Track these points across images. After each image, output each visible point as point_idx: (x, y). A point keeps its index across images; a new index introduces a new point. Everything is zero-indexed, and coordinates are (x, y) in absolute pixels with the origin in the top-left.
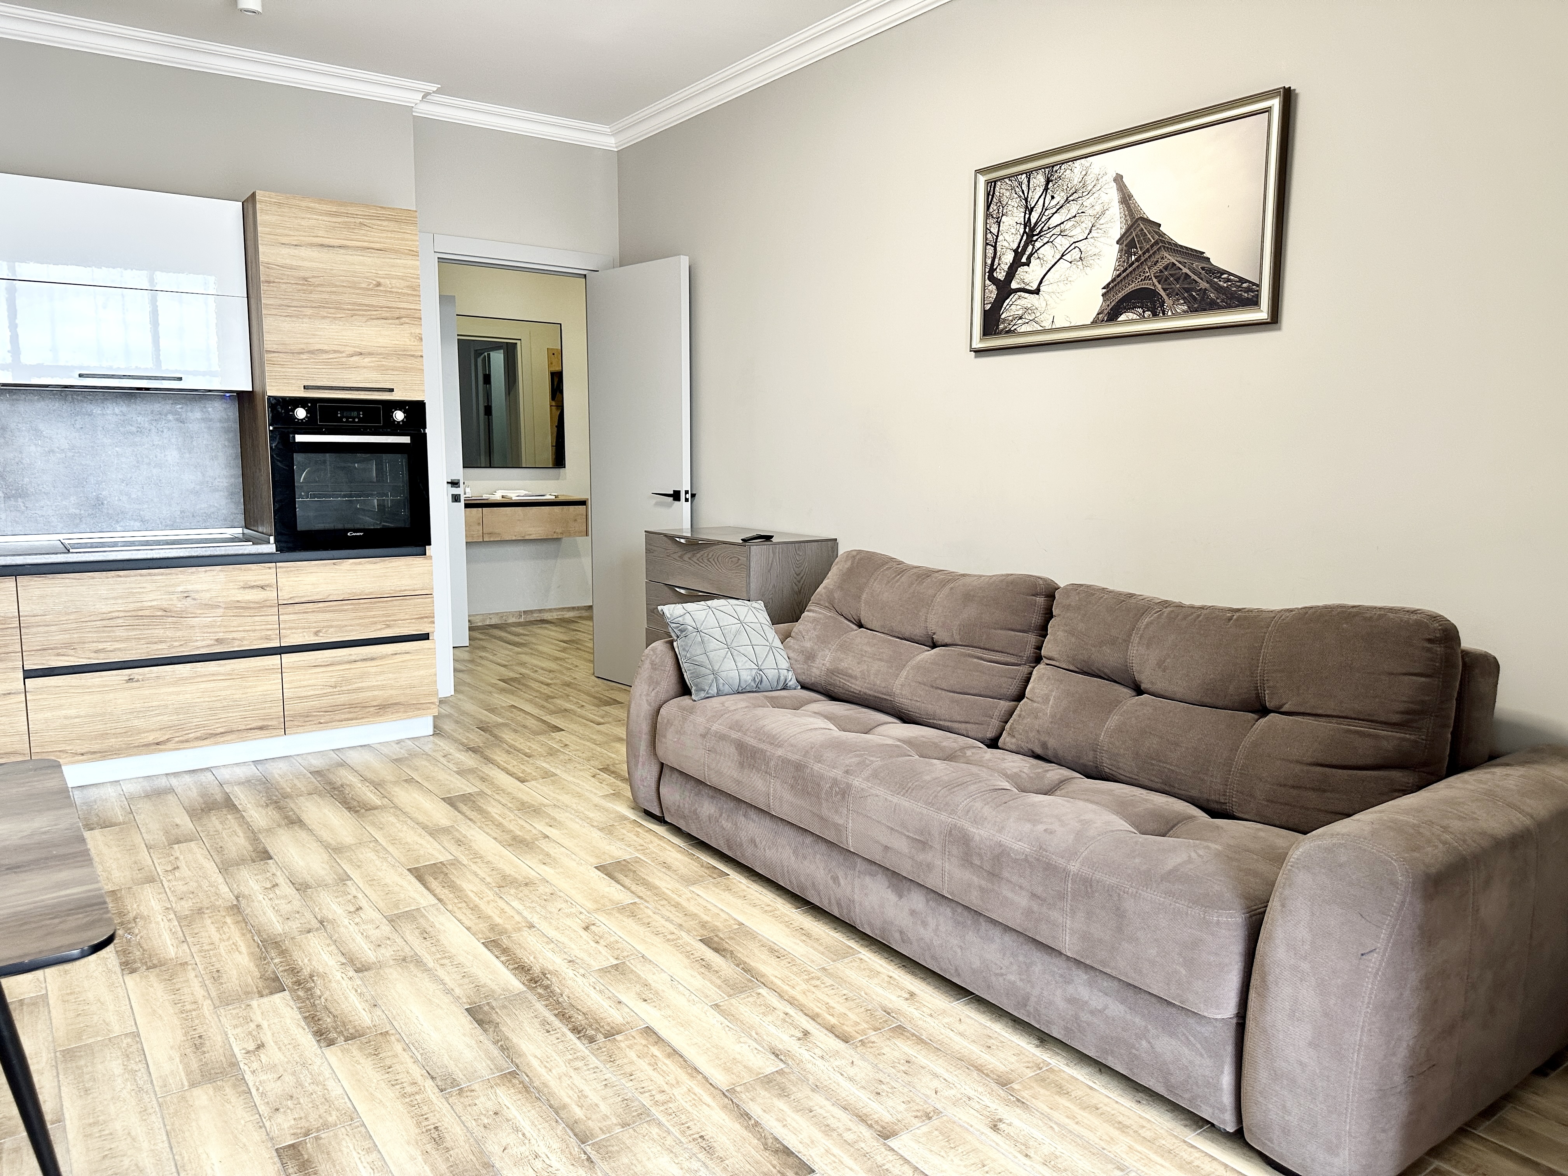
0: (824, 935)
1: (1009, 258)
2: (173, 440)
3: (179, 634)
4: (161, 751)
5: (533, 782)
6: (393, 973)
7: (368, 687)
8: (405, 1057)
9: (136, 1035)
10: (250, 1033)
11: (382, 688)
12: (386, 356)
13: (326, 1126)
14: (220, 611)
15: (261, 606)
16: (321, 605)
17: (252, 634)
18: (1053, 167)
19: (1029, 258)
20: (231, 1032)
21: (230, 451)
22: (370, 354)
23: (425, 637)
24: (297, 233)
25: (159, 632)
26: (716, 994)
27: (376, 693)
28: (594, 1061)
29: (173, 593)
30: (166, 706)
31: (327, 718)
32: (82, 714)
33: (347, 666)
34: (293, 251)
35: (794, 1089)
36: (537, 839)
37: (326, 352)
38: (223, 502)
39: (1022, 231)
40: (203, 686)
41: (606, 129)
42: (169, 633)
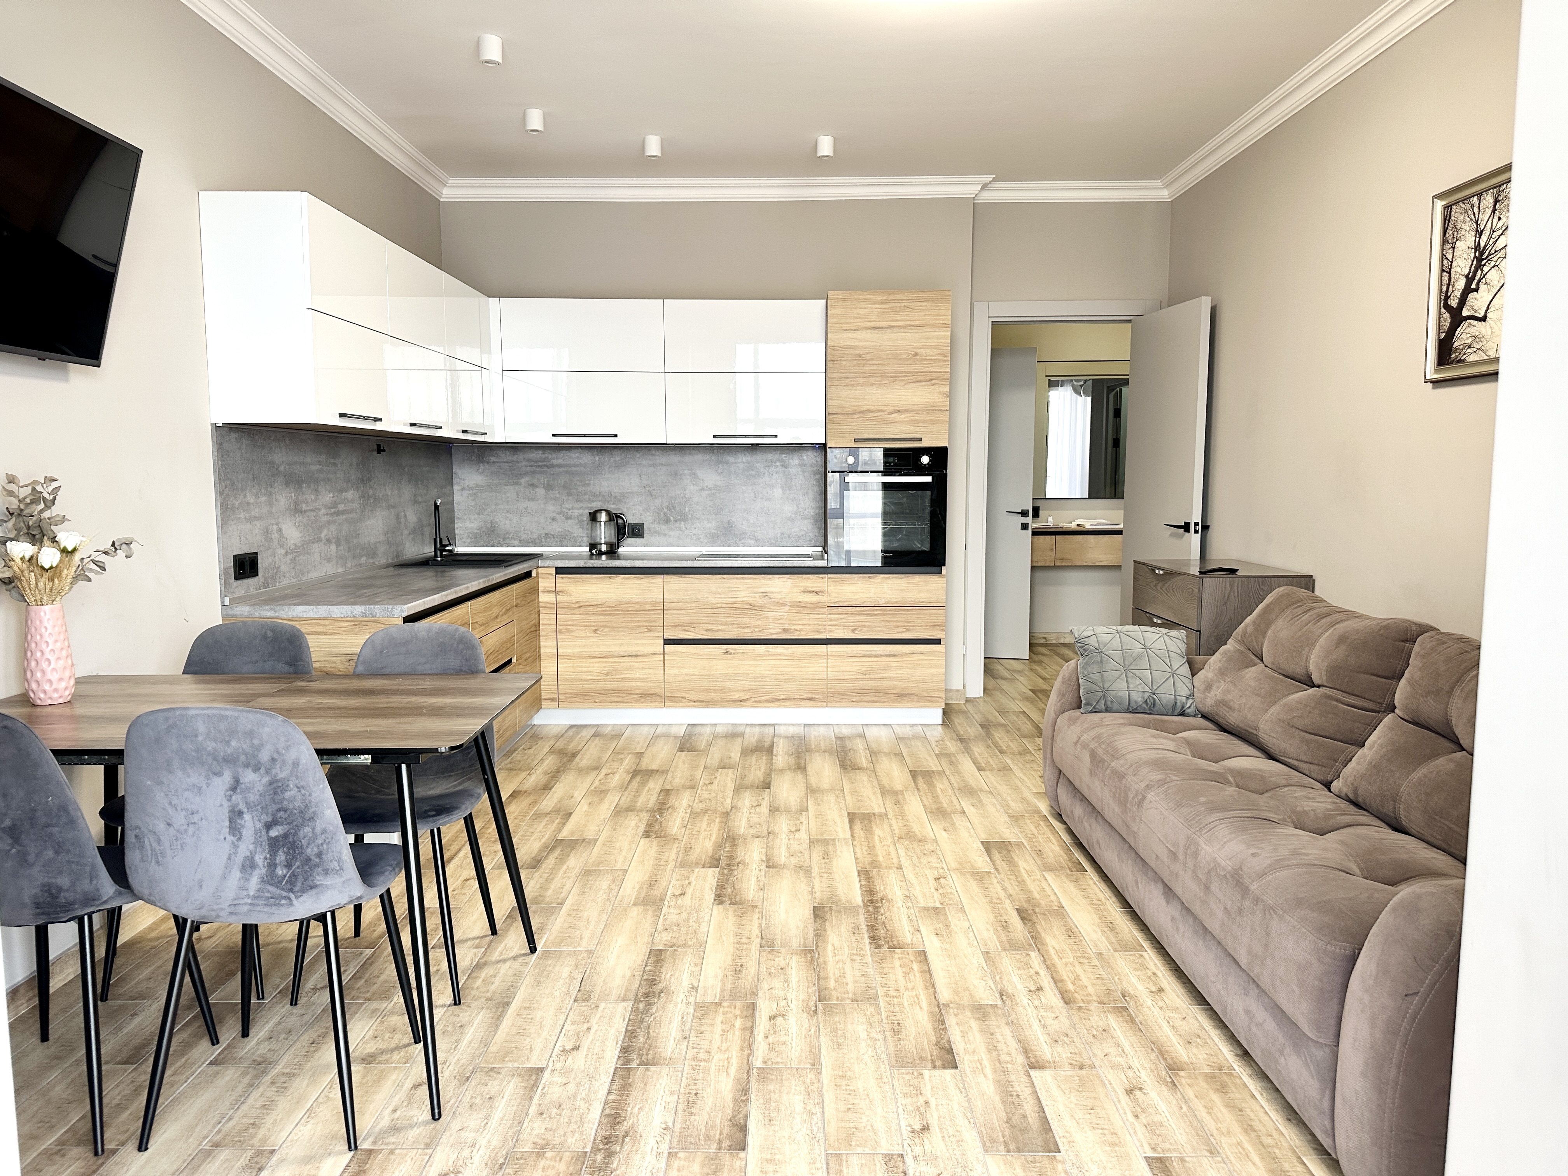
0: (1127, 930)
1: (1461, 284)
2: (779, 481)
3: (759, 622)
4: (743, 706)
5: (988, 773)
6: (787, 874)
7: (890, 678)
8: (756, 923)
9: (626, 871)
10: (683, 886)
11: (900, 679)
12: (917, 412)
13: (685, 945)
14: (787, 608)
15: (815, 606)
16: (858, 609)
17: (808, 628)
18: (1500, 186)
19: (1478, 284)
20: (673, 882)
21: (816, 489)
22: (906, 411)
23: (938, 642)
24: (856, 321)
25: (745, 620)
26: (994, 944)
27: (895, 683)
28: (869, 959)
29: (756, 593)
30: (748, 674)
31: (857, 698)
32: (696, 673)
33: (875, 659)
34: (852, 335)
35: (993, 1018)
36: (954, 813)
37: (872, 411)
38: (810, 527)
39: (1472, 255)
40: (772, 662)
41: (1158, 183)
42: (753, 622)
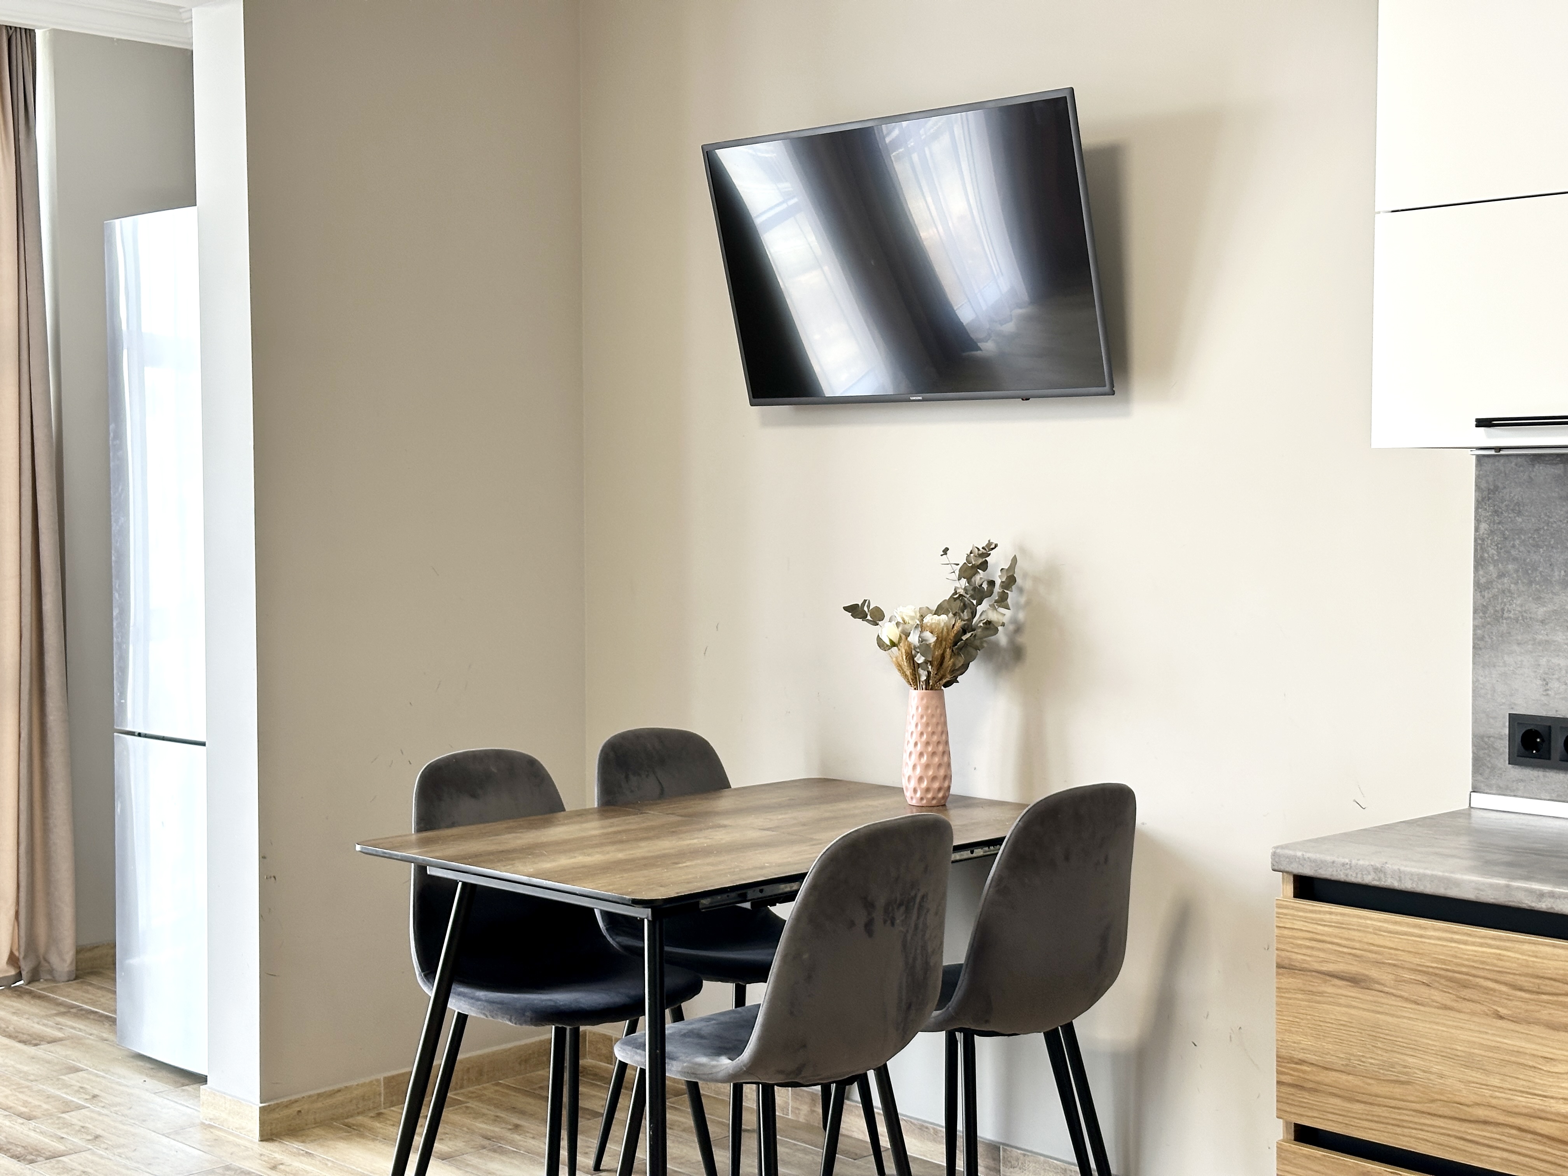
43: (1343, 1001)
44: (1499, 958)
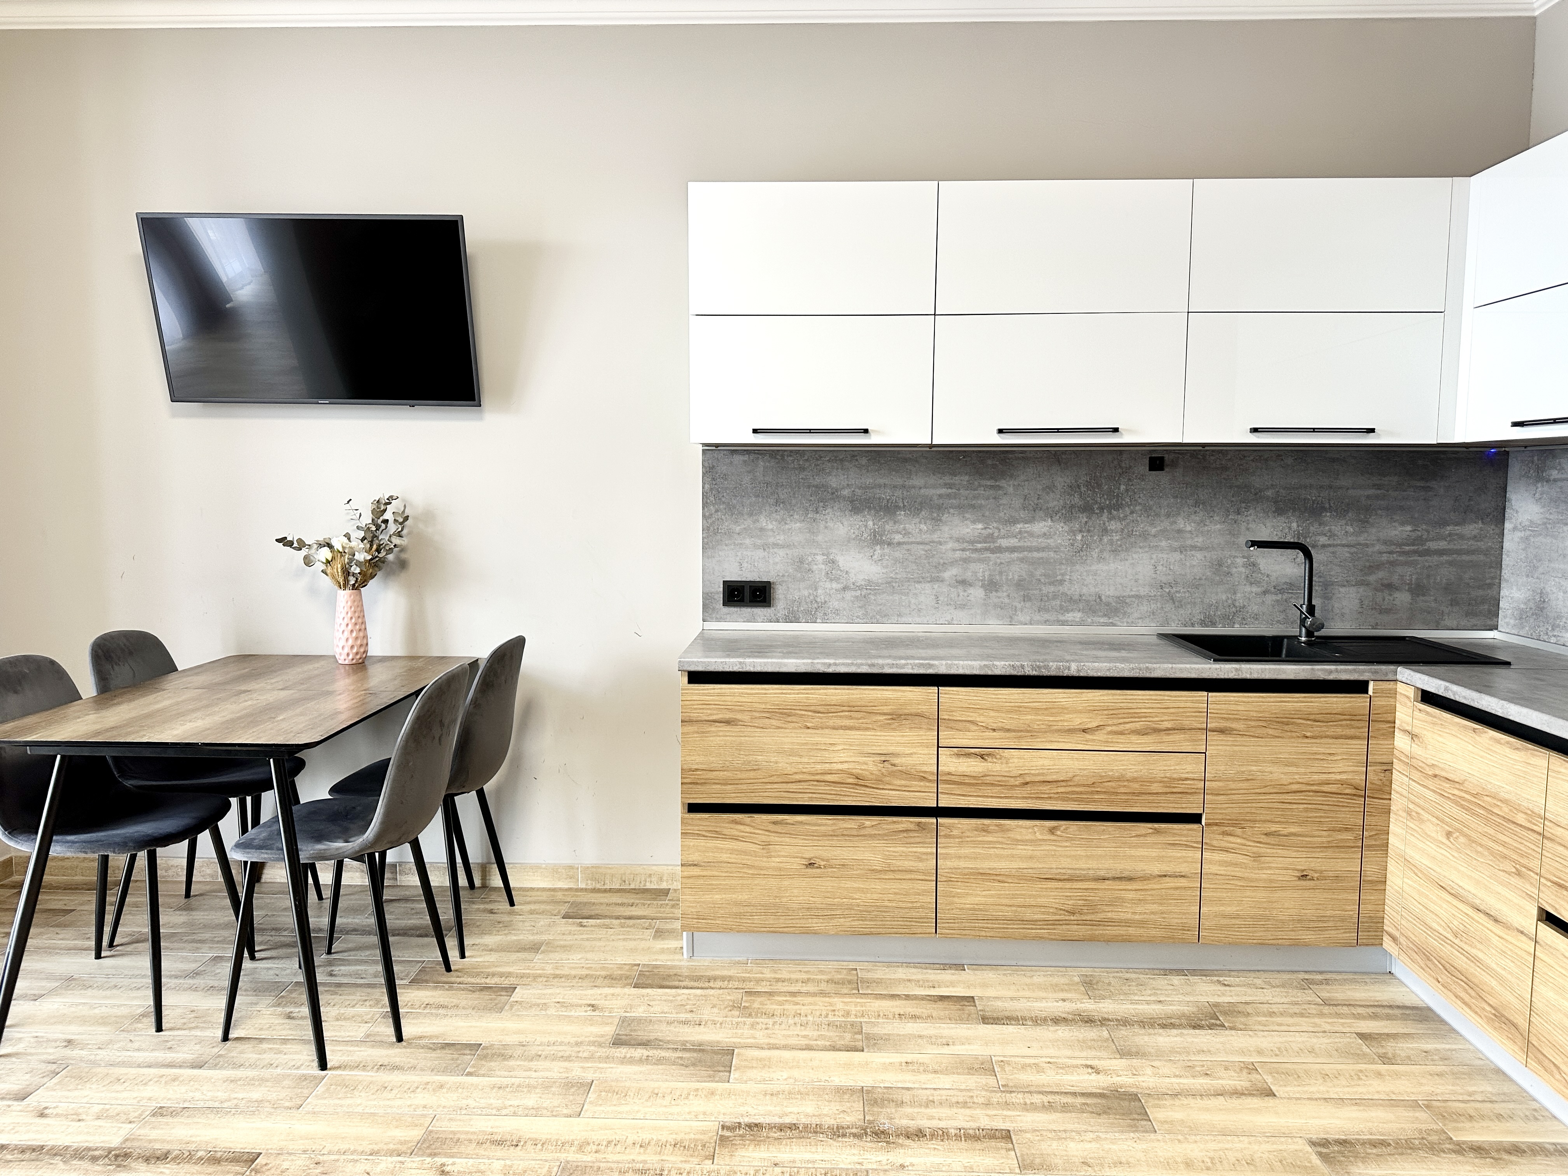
43: (721, 734)
44: (807, 698)
